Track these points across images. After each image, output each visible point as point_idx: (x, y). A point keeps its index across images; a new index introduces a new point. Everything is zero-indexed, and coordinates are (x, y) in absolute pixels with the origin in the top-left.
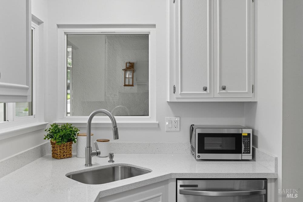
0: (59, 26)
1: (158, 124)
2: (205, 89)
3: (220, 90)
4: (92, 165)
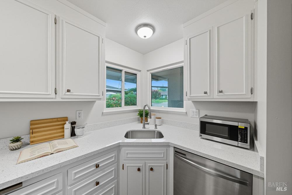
0: (148, 71)
1: (186, 113)
2: (206, 93)
3: (218, 93)
4: (145, 128)
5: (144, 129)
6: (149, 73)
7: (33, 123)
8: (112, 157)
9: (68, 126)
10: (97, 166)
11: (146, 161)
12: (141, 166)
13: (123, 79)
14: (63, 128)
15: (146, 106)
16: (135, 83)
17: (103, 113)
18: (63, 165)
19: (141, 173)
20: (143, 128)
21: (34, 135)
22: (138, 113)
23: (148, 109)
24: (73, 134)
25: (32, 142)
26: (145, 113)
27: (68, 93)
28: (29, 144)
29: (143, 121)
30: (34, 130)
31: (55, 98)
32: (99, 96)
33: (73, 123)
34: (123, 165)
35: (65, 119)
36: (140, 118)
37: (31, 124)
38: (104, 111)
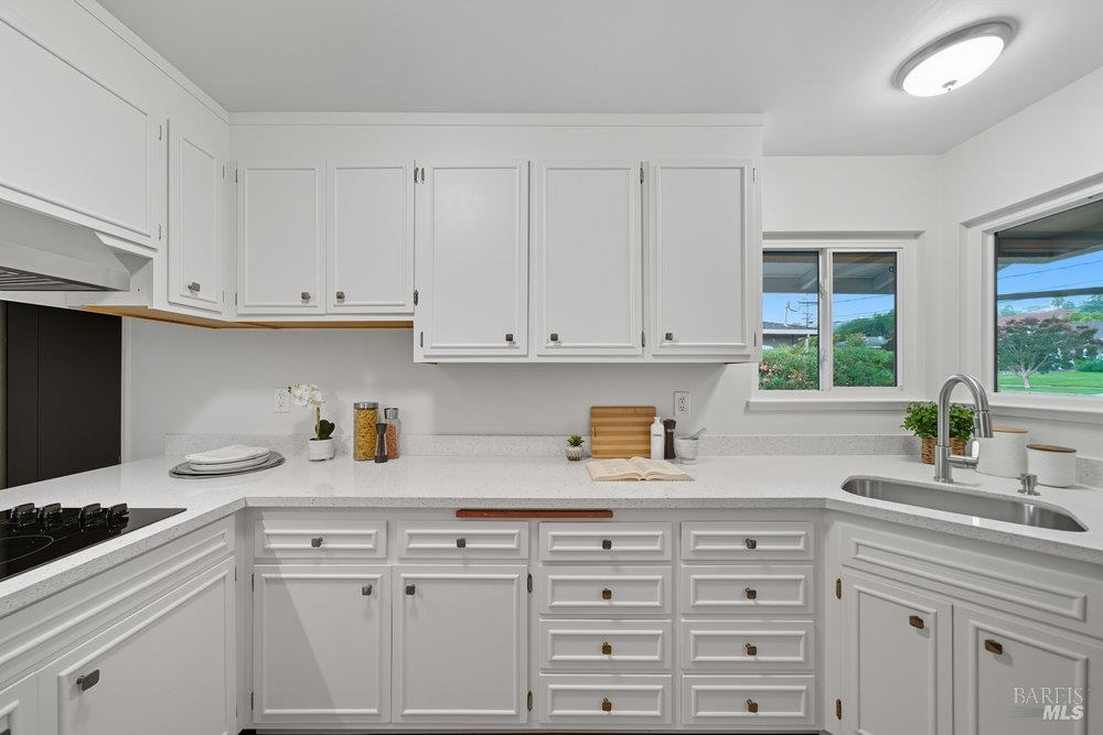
0: (969, 224)
4: (951, 481)
5: (947, 485)
6: (978, 230)
7: (596, 412)
8: (796, 539)
9: (658, 429)
10: (752, 544)
11: (958, 604)
12: (928, 613)
13: (827, 283)
14: (649, 433)
15: (956, 381)
16: (885, 291)
17: (748, 405)
18: (673, 506)
19: (930, 641)
20: (937, 479)
21: (598, 438)
22: (909, 415)
23: (970, 400)
24: (670, 453)
25: (596, 452)
26: (952, 417)
27: (668, 343)
28: (589, 457)
29: (938, 451)
30: (597, 429)
31: (642, 356)
32: (745, 347)
33: (669, 424)
34: (839, 581)
35: (650, 413)
36: (919, 439)
37: (593, 415)
38: (753, 400)
